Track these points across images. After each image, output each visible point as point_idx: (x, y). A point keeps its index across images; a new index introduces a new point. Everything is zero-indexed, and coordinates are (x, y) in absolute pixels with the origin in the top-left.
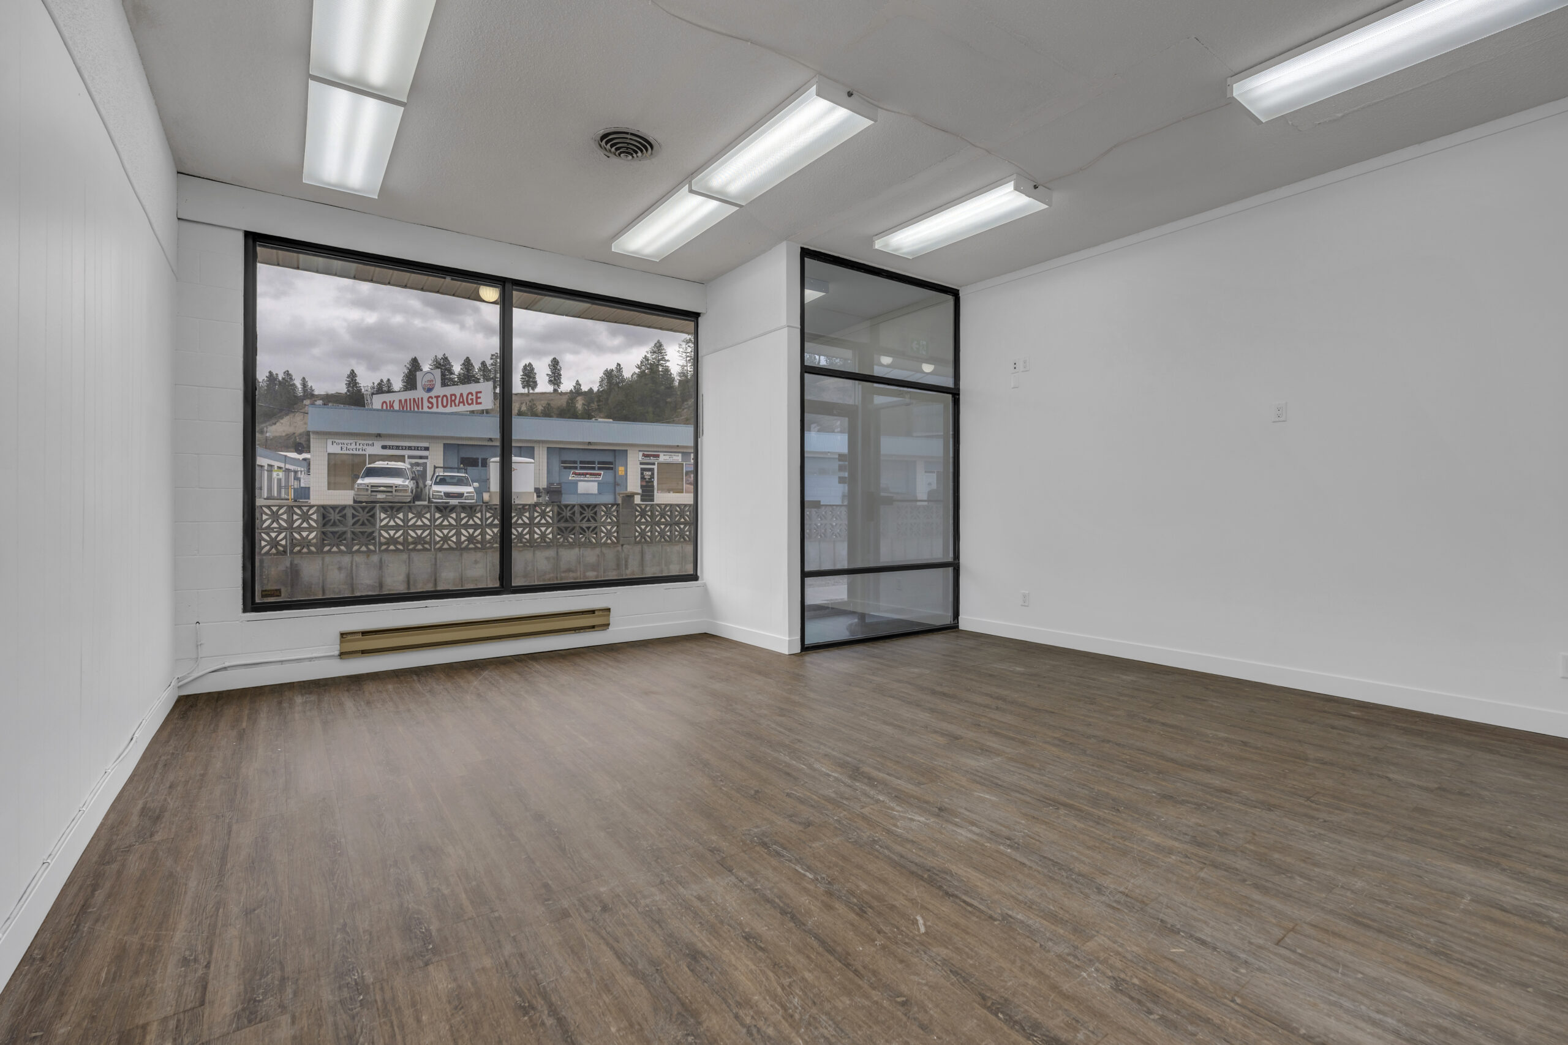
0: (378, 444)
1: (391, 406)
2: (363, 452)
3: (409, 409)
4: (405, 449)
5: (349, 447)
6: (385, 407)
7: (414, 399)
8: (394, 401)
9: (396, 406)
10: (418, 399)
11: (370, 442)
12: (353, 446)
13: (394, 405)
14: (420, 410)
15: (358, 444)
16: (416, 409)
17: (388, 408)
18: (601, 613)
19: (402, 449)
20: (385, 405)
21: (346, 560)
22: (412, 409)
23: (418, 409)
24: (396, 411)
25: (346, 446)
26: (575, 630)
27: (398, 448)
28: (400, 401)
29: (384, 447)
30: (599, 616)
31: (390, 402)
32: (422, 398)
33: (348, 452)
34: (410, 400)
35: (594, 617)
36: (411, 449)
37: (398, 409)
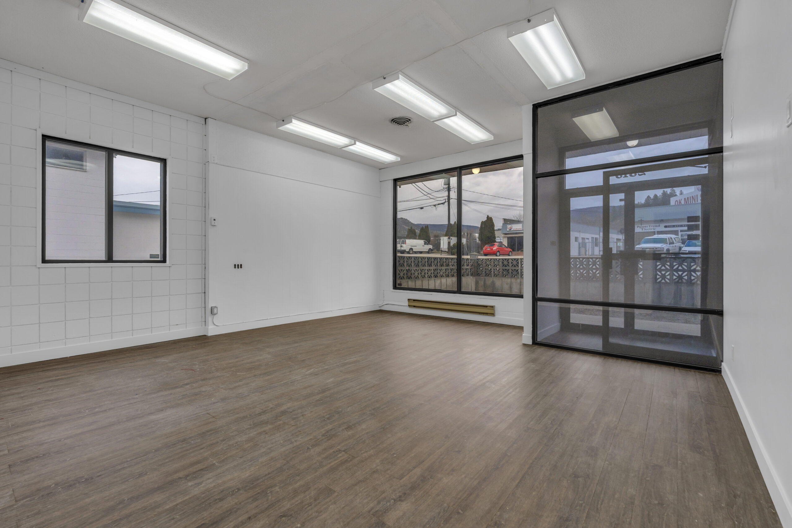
0: (663, 225)
1: (680, 202)
2: (654, 230)
3: (689, 203)
4: (678, 227)
5: (646, 228)
6: (676, 204)
7: (693, 197)
8: (681, 199)
9: (683, 202)
10: (695, 196)
11: (658, 225)
12: (648, 228)
13: (681, 202)
14: (696, 202)
15: (651, 226)
16: (694, 202)
17: (679, 204)
18: (490, 308)
19: (677, 227)
20: (676, 202)
21: (509, 280)
22: (692, 203)
23: (695, 202)
24: (683, 205)
25: (644, 228)
26: (479, 314)
27: (674, 226)
28: (685, 199)
29: (666, 227)
30: (488, 309)
31: (679, 200)
32: (697, 195)
33: (645, 231)
34: (690, 197)
35: (486, 309)
36: (682, 227)
37: (684, 203)
